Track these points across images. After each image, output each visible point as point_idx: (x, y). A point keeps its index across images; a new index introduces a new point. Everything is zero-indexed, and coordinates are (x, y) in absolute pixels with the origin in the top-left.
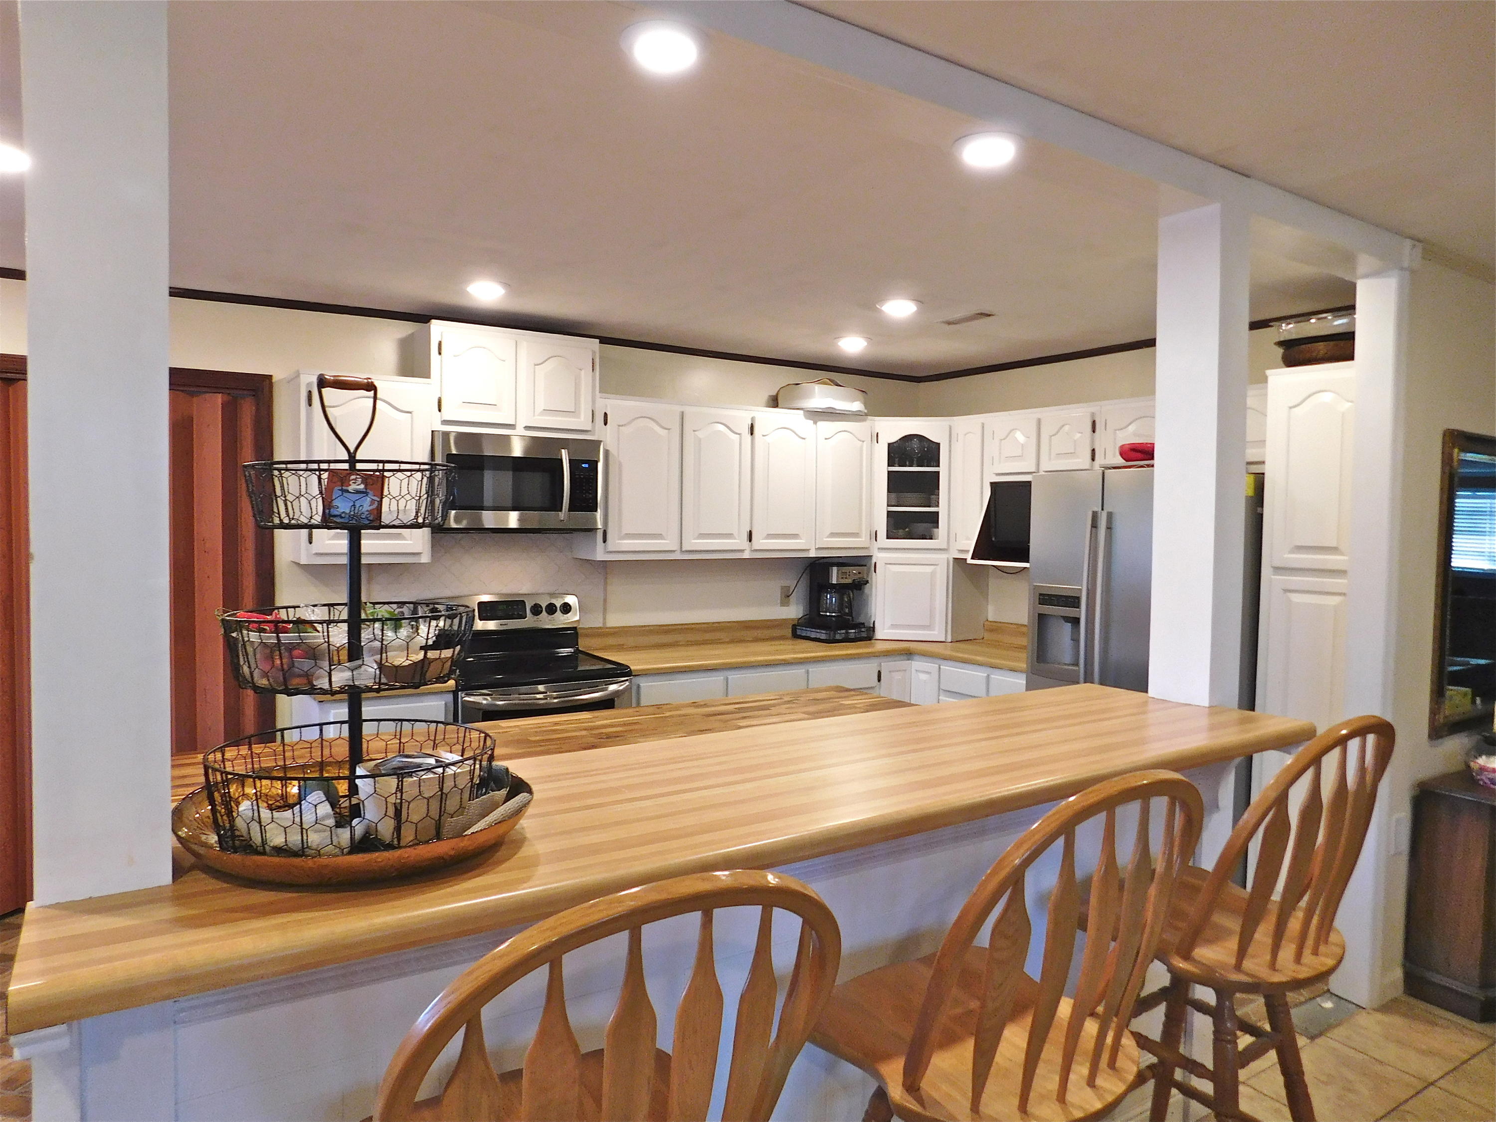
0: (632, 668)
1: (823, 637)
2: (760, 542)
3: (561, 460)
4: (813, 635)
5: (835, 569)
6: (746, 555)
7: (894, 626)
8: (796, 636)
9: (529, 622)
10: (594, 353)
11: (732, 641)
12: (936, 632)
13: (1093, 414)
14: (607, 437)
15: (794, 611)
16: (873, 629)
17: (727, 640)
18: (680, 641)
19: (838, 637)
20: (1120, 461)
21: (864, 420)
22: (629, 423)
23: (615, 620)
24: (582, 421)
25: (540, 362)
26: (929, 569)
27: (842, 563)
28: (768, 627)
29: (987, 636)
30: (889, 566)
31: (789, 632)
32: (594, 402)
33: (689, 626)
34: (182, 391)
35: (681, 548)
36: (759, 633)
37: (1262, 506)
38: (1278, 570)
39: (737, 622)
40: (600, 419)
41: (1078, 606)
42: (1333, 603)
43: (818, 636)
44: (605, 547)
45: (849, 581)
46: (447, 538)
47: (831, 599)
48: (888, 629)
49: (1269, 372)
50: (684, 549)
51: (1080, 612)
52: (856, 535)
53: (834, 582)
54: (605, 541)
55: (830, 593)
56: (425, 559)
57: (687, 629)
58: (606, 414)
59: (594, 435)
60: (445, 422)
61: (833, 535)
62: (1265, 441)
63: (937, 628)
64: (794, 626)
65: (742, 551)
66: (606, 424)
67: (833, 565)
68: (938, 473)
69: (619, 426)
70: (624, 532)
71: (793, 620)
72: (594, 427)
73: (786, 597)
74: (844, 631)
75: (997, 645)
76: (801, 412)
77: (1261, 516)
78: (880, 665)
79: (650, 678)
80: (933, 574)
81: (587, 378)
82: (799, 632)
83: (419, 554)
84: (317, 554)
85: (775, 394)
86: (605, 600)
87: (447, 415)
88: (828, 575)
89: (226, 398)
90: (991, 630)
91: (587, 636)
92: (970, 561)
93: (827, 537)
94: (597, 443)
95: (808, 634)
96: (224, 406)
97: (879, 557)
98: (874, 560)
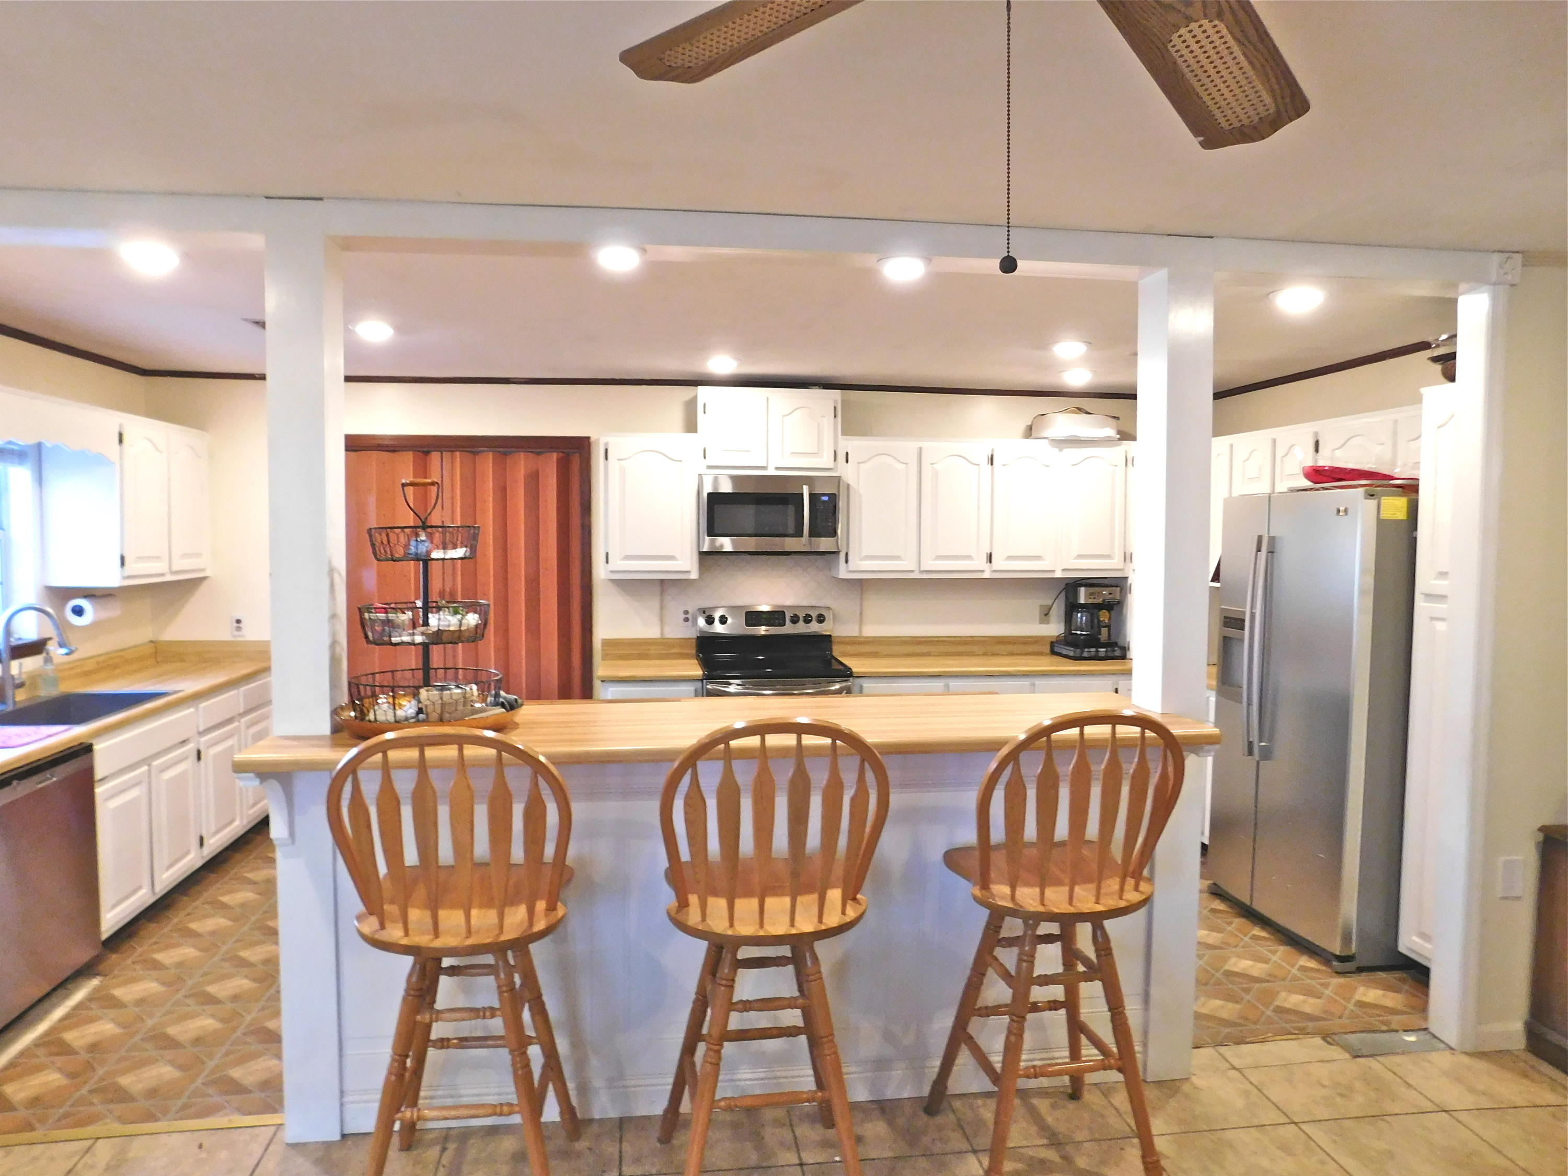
0: (854, 670)
1: (1072, 654)
2: (1000, 563)
3: (802, 494)
4: (1067, 653)
5: (1082, 590)
6: (987, 575)
8: (1053, 653)
9: (788, 629)
10: (836, 401)
11: (985, 654)
13: (1316, 434)
14: (847, 473)
15: (1055, 629)
17: (981, 653)
19: (1085, 655)
20: (1307, 483)
21: (1120, 445)
22: (869, 460)
23: (870, 631)
24: (825, 460)
25: (788, 413)
27: (1091, 583)
28: (1025, 643)
31: (1047, 649)
32: (836, 443)
33: (941, 639)
34: (531, 452)
35: (920, 566)
36: (1010, 648)
37: (1416, 529)
38: (1429, 597)
39: (989, 637)
40: (841, 457)
41: (1242, 628)
44: (847, 567)
45: (1100, 600)
46: (713, 561)
47: (1081, 618)
49: (1423, 390)
50: (922, 569)
51: (1244, 634)
52: (1108, 557)
53: (1082, 601)
54: (847, 562)
55: (1081, 612)
56: (694, 575)
58: (847, 454)
59: (836, 472)
60: (709, 467)
61: (1080, 556)
62: (1419, 463)
64: (1052, 643)
65: (983, 571)
66: (847, 461)
67: (1081, 585)
69: (859, 463)
70: (864, 554)
71: (1052, 637)
72: (836, 466)
73: (1046, 614)
74: (1094, 649)
76: (1046, 440)
77: (1415, 540)
78: (1118, 684)
79: (872, 680)
81: (828, 422)
82: (1056, 649)
83: (689, 572)
84: (612, 572)
85: (1030, 424)
86: (861, 614)
88: (1076, 595)
89: (561, 455)
91: (839, 643)
93: (1074, 559)
94: (839, 479)
96: (558, 461)
97: (1135, 578)
98: (1129, 581)
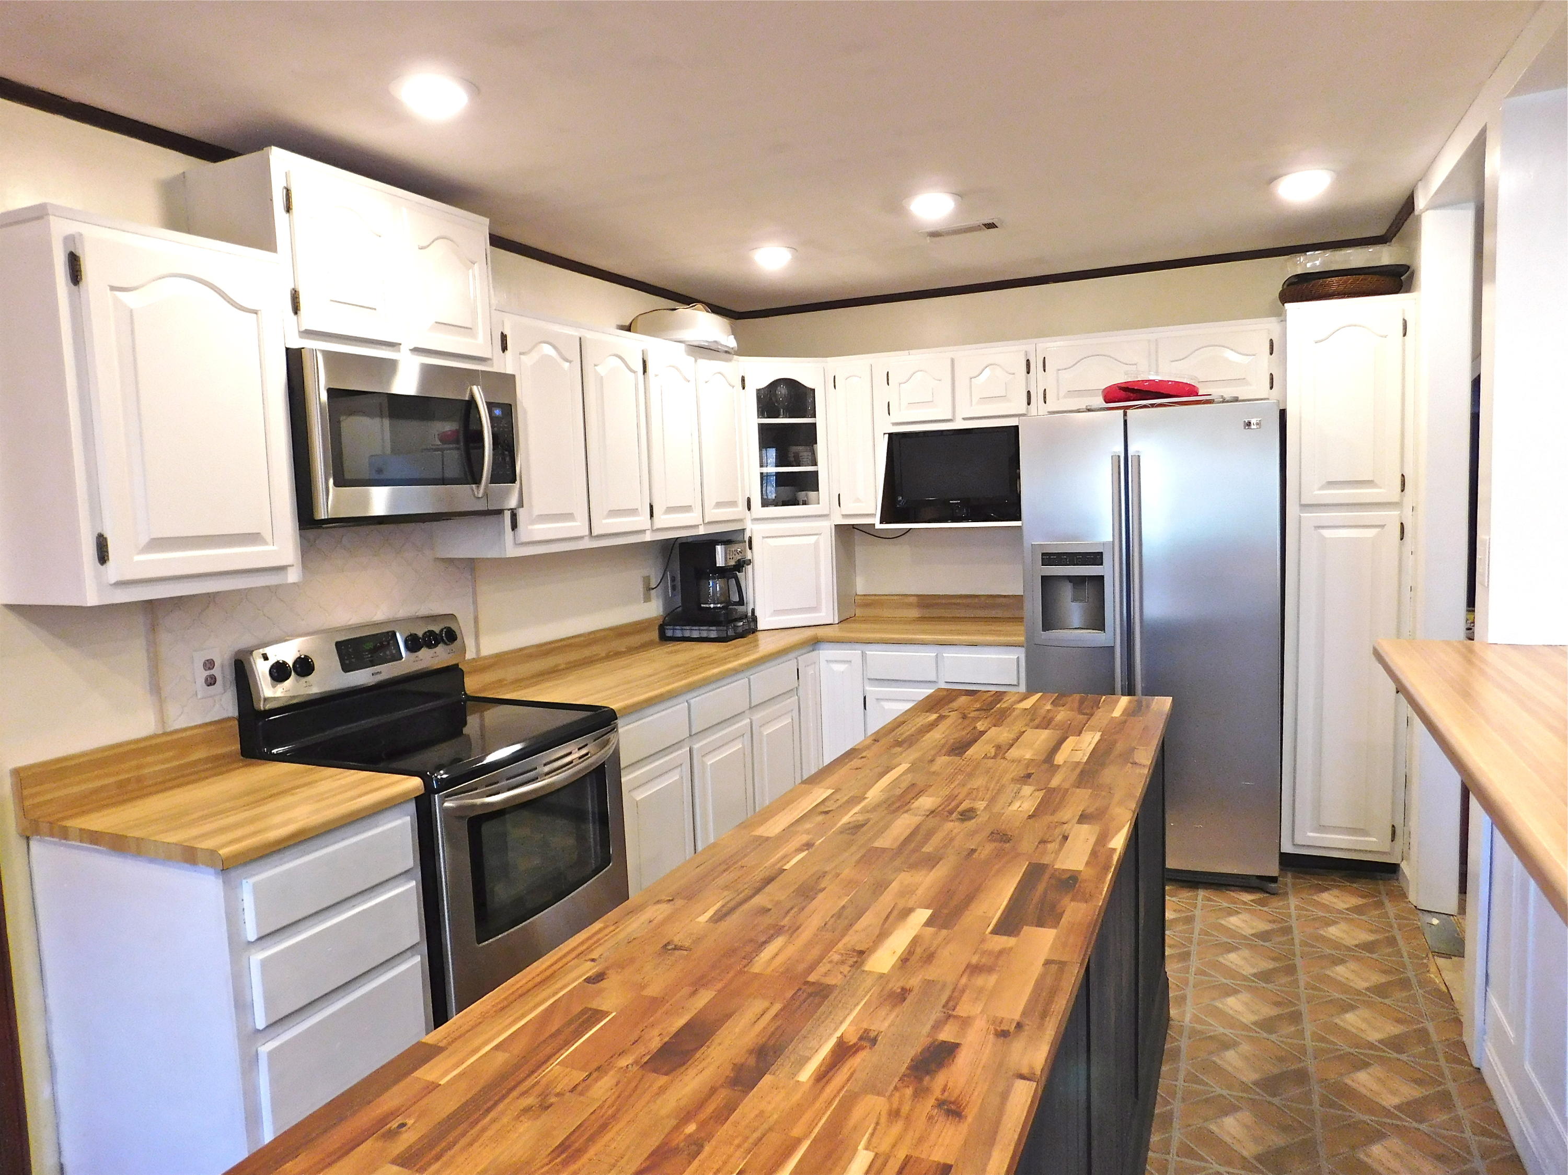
1: (713, 635)
2: (662, 520)
4: (695, 634)
5: (719, 549)
6: (648, 537)
7: (777, 612)
8: (664, 638)
9: (403, 665)
10: (485, 238)
12: (823, 614)
13: (1025, 353)
15: (654, 609)
16: (755, 619)
17: (603, 654)
18: (559, 665)
22: (530, 350)
23: (490, 646)
25: (425, 244)
26: (813, 539)
29: (859, 612)
30: (766, 539)
31: (655, 635)
38: (1308, 507)
42: (1371, 536)
43: (704, 634)
44: (513, 538)
45: (732, 562)
46: (324, 537)
48: (770, 617)
53: (719, 563)
54: (513, 528)
55: (714, 578)
56: (293, 576)
57: (566, 646)
58: (504, 335)
59: (493, 366)
60: (309, 334)
61: (719, 505)
63: (824, 609)
64: (661, 626)
65: (645, 531)
66: (503, 349)
67: (719, 543)
68: (814, 425)
69: (518, 352)
70: (536, 511)
71: (656, 619)
72: (493, 353)
73: (649, 590)
75: (876, 620)
76: (682, 346)
78: (798, 661)
80: (816, 544)
81: (482, 277)
82: (669, 633)
83: (282, 569)
84: (118, 583)
86: (476, 619)
87: (311, 318)
90: (867, 605)
92: (879, 526)
93: (714, 508)
94: (509, 378)
95: (687, 634)
97: (753, 529)
98: (747, 534)
